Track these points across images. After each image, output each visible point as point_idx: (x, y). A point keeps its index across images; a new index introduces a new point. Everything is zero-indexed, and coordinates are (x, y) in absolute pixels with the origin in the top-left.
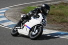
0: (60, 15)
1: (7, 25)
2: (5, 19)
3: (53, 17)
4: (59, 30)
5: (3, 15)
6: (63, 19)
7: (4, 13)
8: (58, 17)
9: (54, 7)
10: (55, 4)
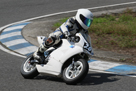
0: (125, 33)
1: (26, 53)
2: (23, 41)
3: (112, 38)
4: (122, 61)
5: (19, 33)
6: (130, 40)
7: (21, 30)
8: (121, 37)
9: (113, 20)
10: (115, 14)
